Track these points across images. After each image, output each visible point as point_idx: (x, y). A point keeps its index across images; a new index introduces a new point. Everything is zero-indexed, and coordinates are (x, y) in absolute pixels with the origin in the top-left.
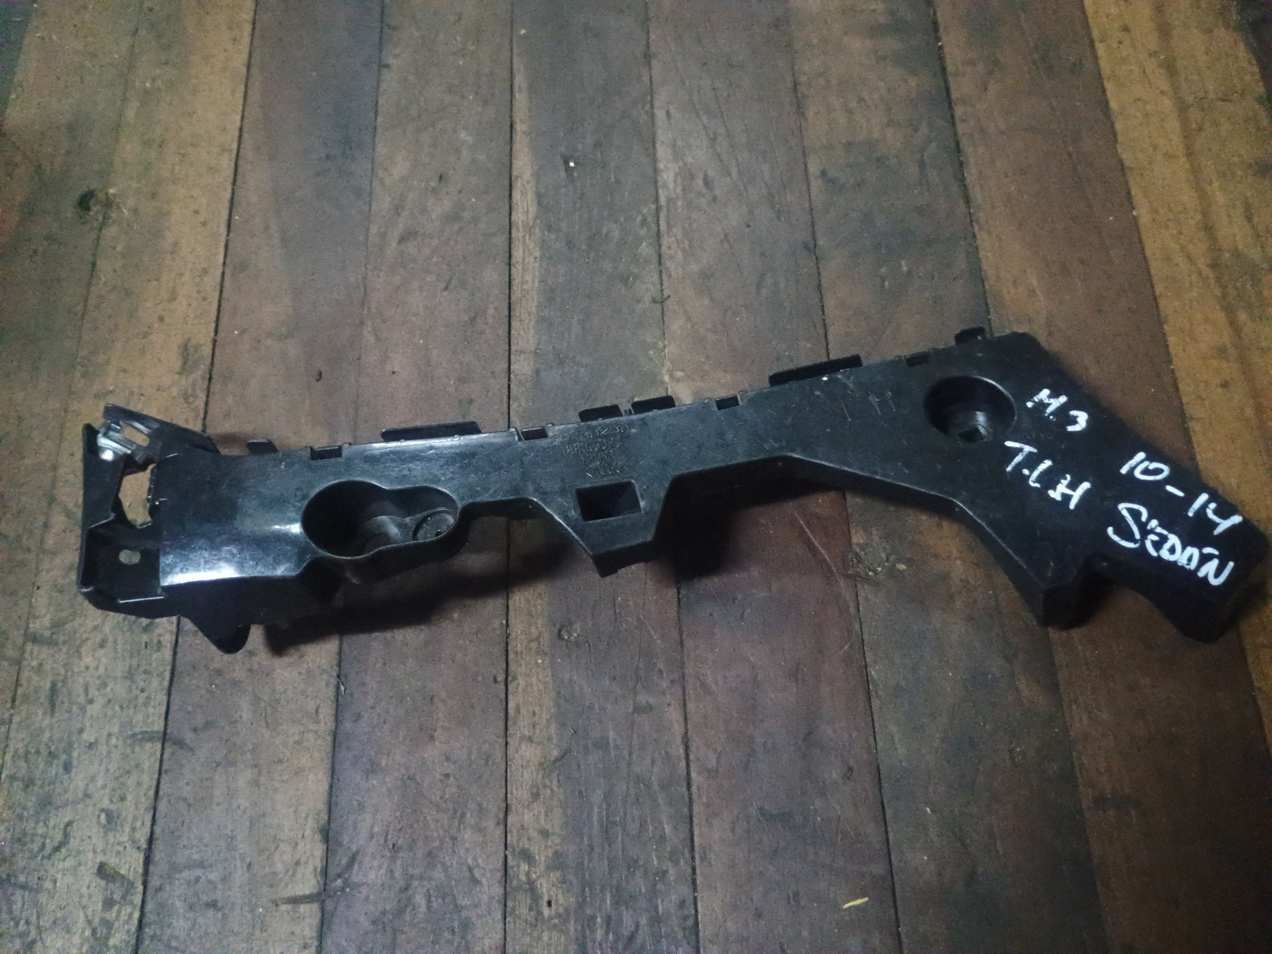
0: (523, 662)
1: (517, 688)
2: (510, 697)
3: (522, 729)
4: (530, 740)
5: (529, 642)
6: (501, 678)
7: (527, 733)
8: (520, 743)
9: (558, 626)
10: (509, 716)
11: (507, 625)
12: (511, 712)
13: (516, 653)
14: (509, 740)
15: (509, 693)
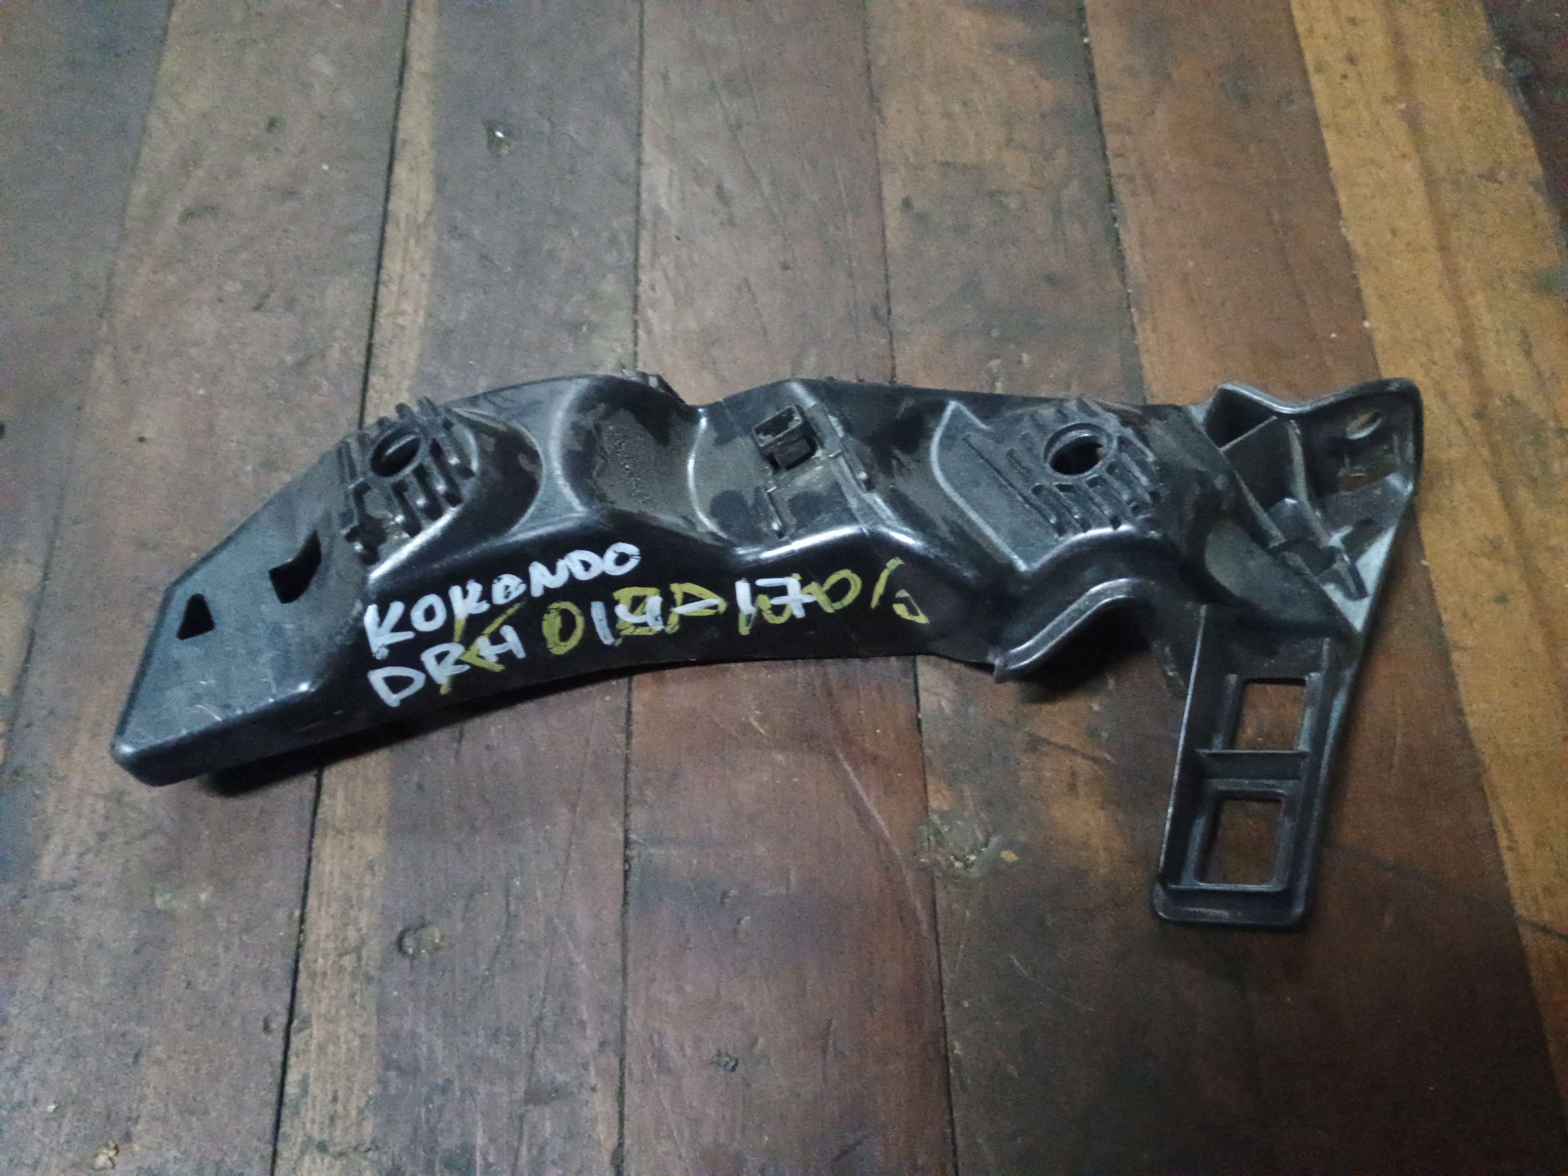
0: (324, 994)
1: (307, 1044)
2: (292, 1061)
3: (308, 1125)
4: (322, 1147)
5: (341, 956)
6: (279, 1023)
7: (317, 1137)
8: (303, 1153)
9: (400, 928)
10: (286, 1100)
11: (302, 920)
12: (291, 1090)
13: (313, 975)
14: (281, 1145)
15: (291, 1052)
